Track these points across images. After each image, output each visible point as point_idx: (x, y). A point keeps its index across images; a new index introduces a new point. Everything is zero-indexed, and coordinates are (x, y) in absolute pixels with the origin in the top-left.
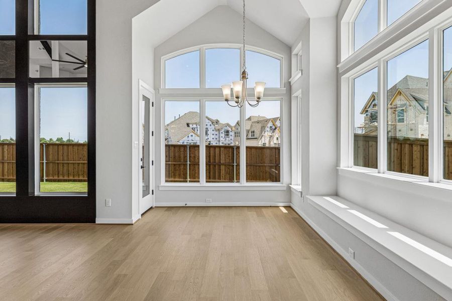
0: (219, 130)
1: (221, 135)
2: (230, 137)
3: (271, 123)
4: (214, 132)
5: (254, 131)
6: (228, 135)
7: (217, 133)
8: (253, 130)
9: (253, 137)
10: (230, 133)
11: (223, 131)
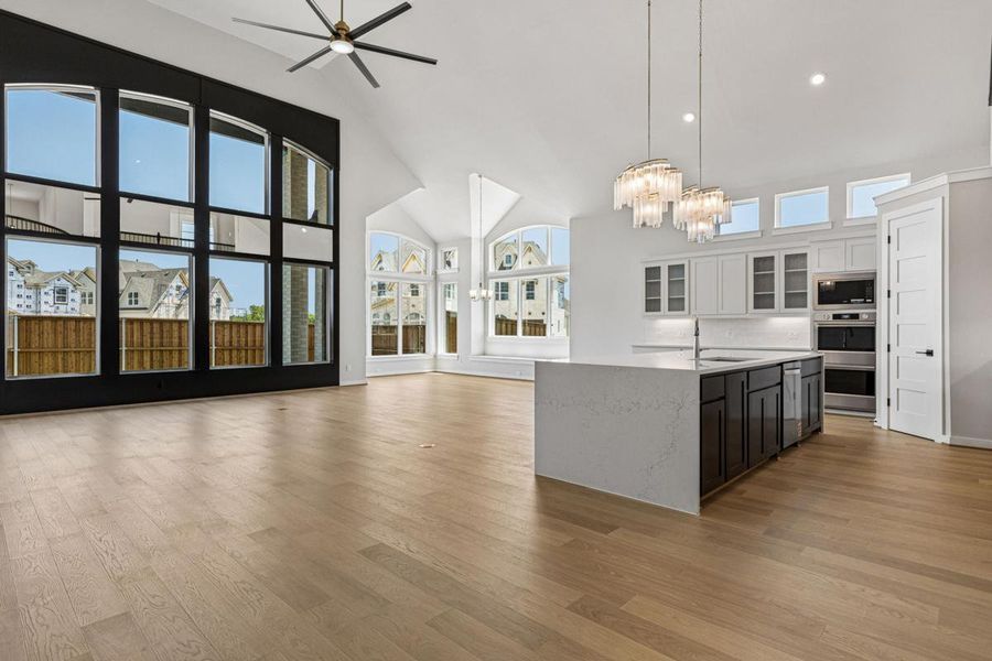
0: (37, 287)
1: (44, 298)
2: (71, 305)
3: (179, 279)
4: (22, 291)
5: (136, 295)
6: (64, 299)
7: (31, 292)
8: (133, 291)
9: (133, 306)
10: (70, 295)
11: (49, 289)
